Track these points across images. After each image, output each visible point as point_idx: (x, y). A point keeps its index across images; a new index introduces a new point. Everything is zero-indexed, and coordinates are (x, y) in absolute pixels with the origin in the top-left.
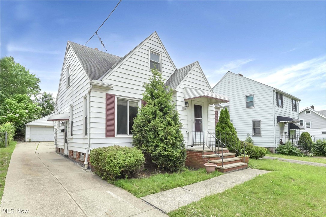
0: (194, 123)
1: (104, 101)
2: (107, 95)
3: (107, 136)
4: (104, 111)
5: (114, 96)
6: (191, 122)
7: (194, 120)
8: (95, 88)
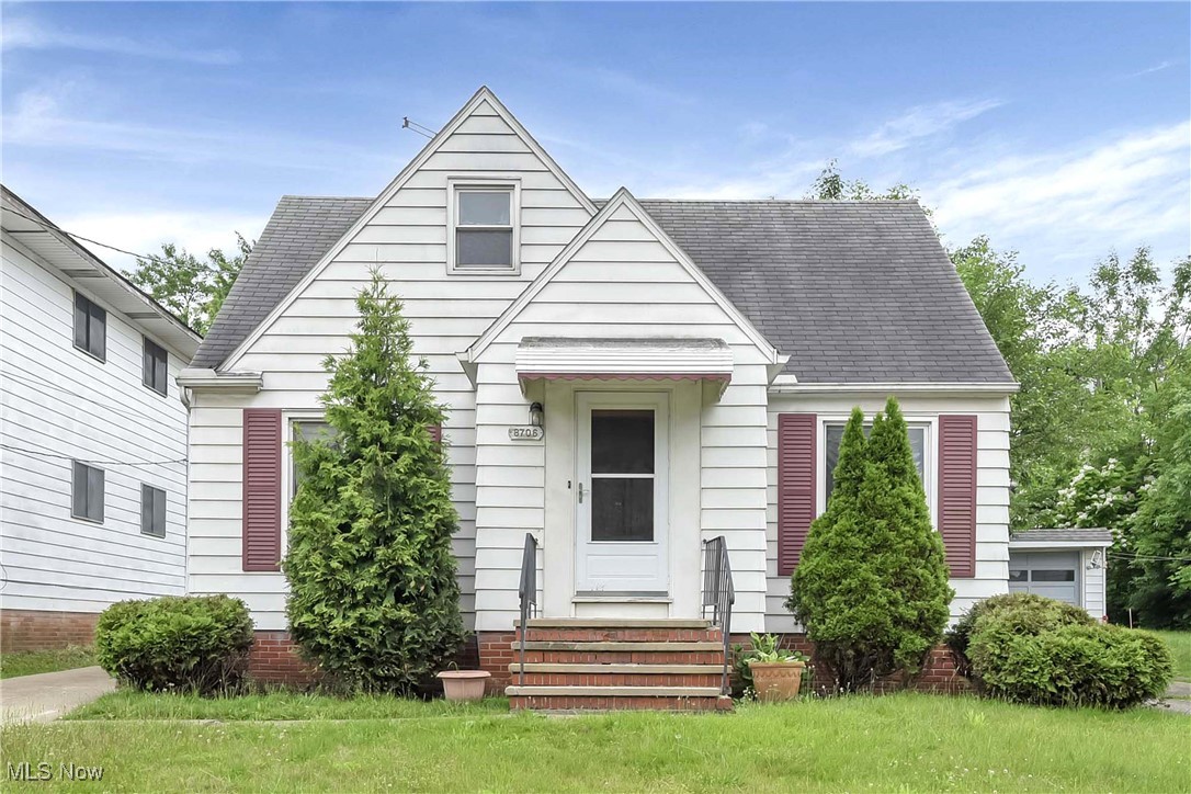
0: (588, 500)
1: (237, 436)
2: (249, 415)
3: (249, 566)
4: (237, 474)
5: (274, 415)
6: (572, 494)
7: (588, 487)
8: (202, 396)
